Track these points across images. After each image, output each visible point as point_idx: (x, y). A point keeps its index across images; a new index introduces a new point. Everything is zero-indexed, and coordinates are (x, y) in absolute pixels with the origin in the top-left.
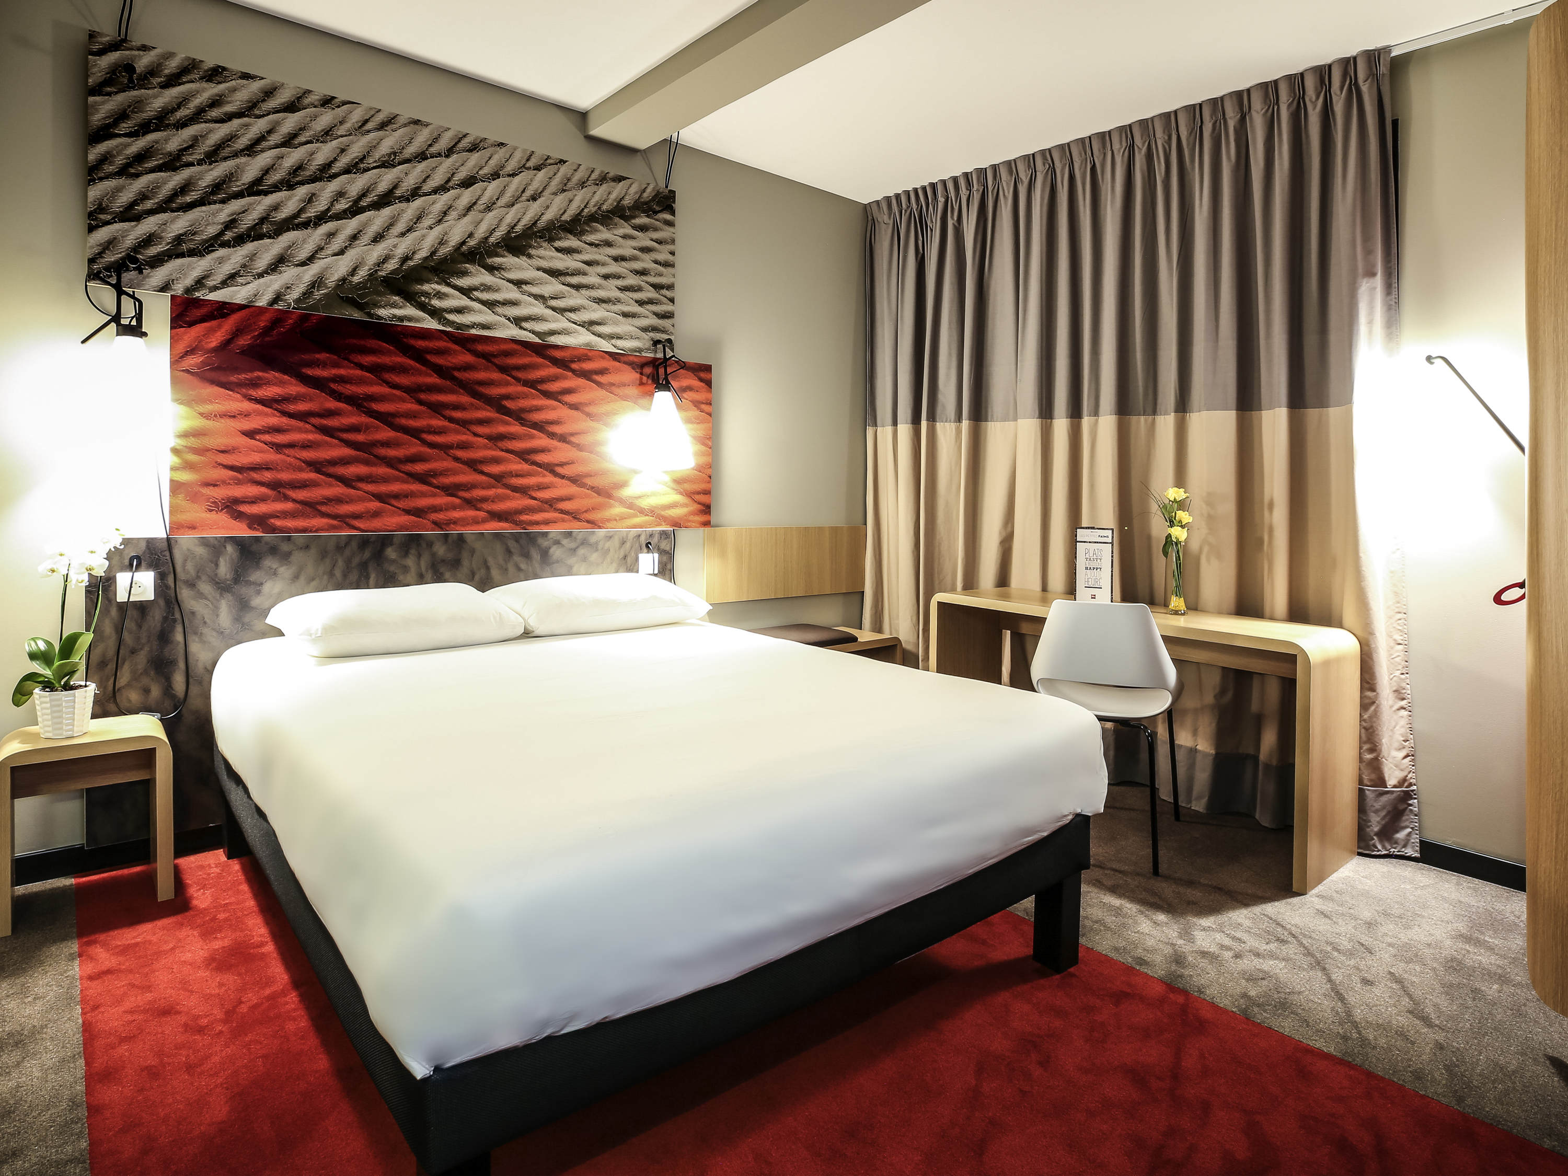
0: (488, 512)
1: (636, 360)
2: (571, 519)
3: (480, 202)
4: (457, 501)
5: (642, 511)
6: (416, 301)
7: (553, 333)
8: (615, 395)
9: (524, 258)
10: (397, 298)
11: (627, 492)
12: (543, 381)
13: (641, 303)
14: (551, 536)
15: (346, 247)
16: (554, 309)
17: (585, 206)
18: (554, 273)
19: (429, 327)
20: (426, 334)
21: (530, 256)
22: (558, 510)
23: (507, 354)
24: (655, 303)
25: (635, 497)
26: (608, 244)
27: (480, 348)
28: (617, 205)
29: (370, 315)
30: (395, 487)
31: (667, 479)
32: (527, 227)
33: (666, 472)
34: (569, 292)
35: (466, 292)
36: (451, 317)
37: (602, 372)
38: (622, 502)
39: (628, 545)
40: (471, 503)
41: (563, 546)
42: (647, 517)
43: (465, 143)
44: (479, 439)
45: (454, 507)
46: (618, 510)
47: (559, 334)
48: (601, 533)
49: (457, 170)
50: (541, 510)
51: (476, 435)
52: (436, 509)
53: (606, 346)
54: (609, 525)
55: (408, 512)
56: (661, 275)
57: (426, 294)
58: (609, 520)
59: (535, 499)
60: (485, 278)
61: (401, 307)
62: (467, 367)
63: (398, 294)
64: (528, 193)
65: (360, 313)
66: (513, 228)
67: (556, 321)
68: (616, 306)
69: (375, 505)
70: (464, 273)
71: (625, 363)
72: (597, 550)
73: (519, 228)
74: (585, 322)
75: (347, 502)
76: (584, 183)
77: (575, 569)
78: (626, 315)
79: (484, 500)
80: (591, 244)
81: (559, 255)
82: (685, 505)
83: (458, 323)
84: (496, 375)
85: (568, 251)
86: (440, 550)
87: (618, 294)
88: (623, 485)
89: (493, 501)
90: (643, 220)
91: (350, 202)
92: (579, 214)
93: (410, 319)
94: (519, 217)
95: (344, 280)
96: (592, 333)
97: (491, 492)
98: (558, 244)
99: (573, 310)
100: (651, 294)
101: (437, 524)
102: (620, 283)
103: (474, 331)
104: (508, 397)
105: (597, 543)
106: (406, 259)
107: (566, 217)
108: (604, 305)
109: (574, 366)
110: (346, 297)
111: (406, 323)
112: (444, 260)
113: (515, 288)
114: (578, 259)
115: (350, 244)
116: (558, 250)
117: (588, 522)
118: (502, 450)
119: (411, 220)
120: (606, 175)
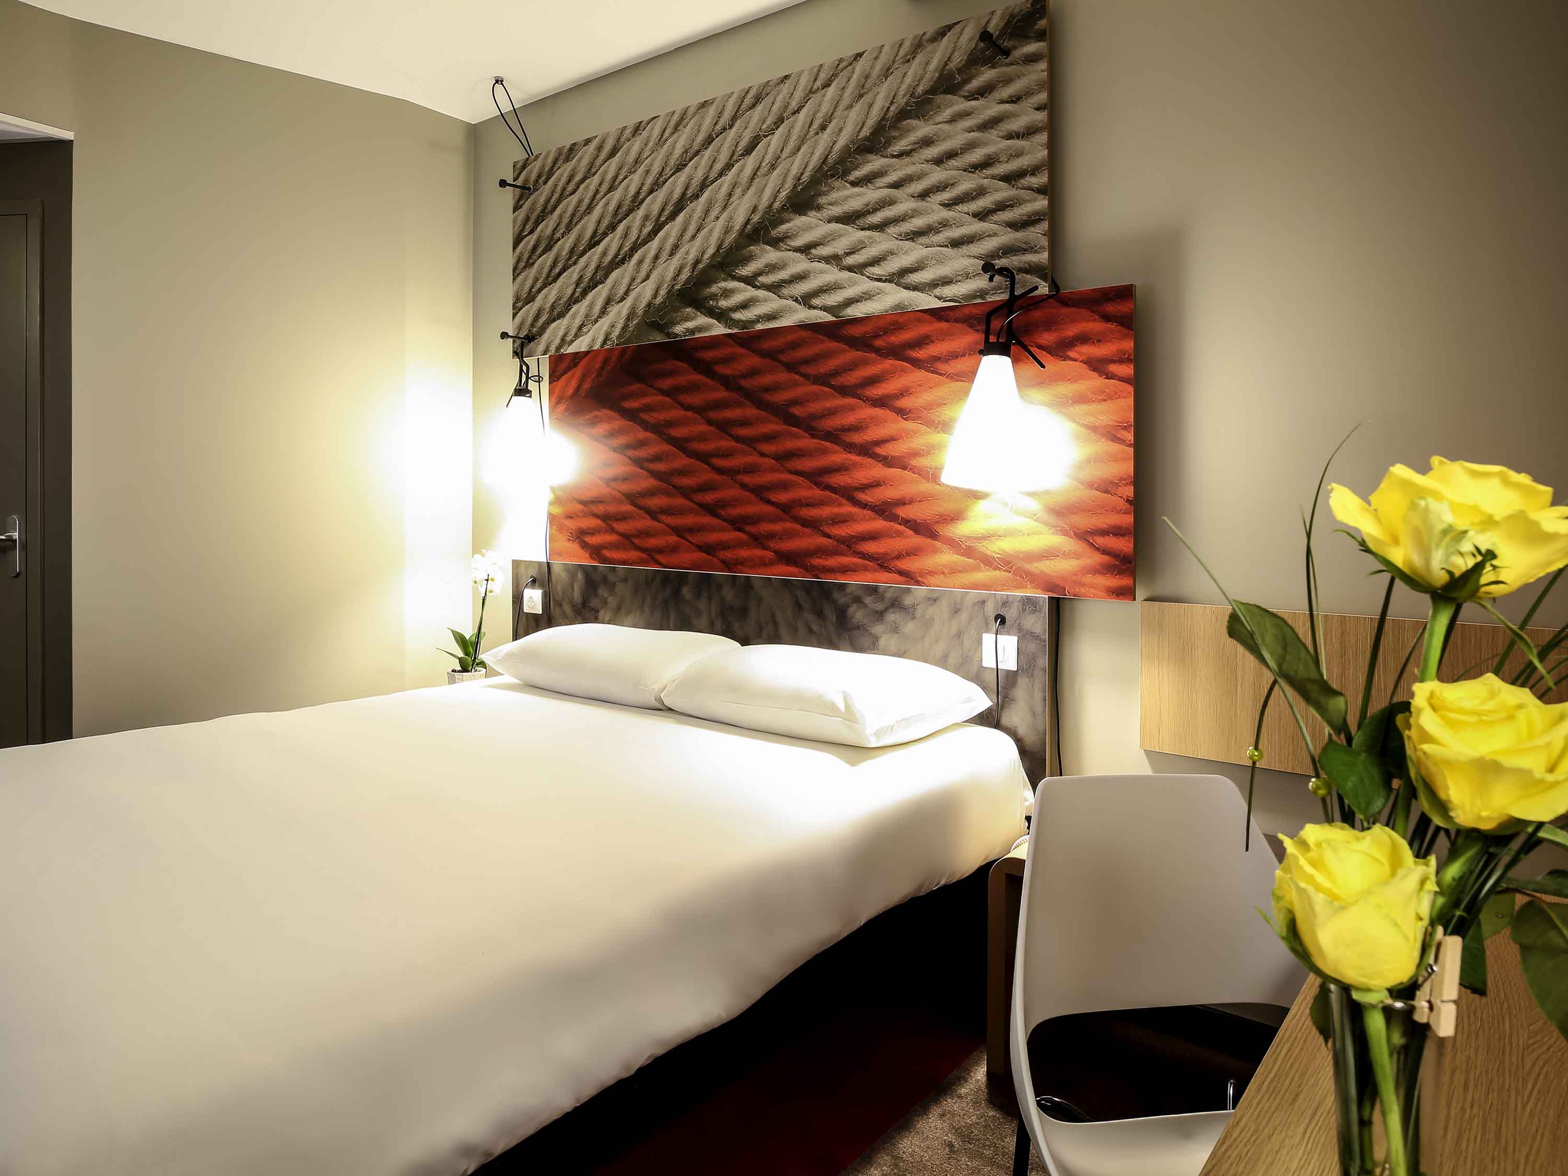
0: (775, 552)
1: (975, 311)
2: (876, 567)
3: (764, 164)
4: (744, 537)
5: (988, 562)
6: (705, 308)
7: (849, 302)
8: (941, 374)
9: (814, 213)
10: (689, 310)
11: (964, 529)
12: (837, 373)
13: (982, 216)
14: (849, 590)
15: (651, 270)
16: (850, 269)
17: (892, 103)
18: (849, 219)
19: (717, 334)
20: (715, 342)
21: (819, 208)
22: (859, 553)
23: (794, 346)
24: (1008, 206)
25: (976, 538)
26: (927, 142)
27: (766, 345)
28: (941, 75)
29: (668, 335)
30: (689, 520)
31: (1035, 506)
32: (815, 170)
33: (1032, 494)
34: (870, 237)
35: (750, 281)
36: (737, 316)
37: (920, 342)
38: (954, 544)
39: (964, 616)
40: (758, 540)
41: (866, 606)
42: (998, 573)
44: (766, 460)
45: (742, 544)
46: (946, 557)
47: (858, 301)
48: (920, 591)
49: (740, 137)
50: (835, 553)
51: (763, 455)
52: (723, 546)
53: (927, 301)
54: (932, 580)
55: (700, 548)
56: (1019, 154)
57: (714, 297)
58: (931, 573)
59: (829, 536)
60: (770, 255)
61: (693, 319)
62: (754, 372)
63: (690, 305)
64: (816, 125)
65: (662, 334)
66: (799, 179)
67: (854, 283)
68: (941, 235)
69: (673, 539)
70: (749, 259)
71: (957, 320)
72: (914, 618)
73: (805, 178)
74: (894, 274)
75: (653, 535)
76: (888, 69)
77: (882, 642)
78: (956, 243)
79: (771, 536)
80: (901, 155)
81: (857, 190)
82: (1077, 556)
83: (743, 321)
84: (782, 376)
85: (867, 180)
87: (945, 214)
88: (955, 517)
89: (780, 539)
90: (987, 75)
92: (883, 119)
93: (699, 329)
94: (806, 160)
95: (649, 305)
96: (905, 288)
97: (778, 527)
98: (856, 174)
99: (876, 261)
100: (1004, 192)
101: (727, 565)
102: (946, 196)
103: (759, 327)
104: (795, 402)
105: (914, 606)
106: (697, 262)
107: (866, 132)
108: (923, 240)
109: (879, 343)
110: (652, 321)
111: (697, 336)
112: (731, 250)
113: (802, 257)
114: (883, 185)
115: (653, 267)
116: (854, 184)
117: (901, 573)
118: (790, 472)
120: (921, 38)
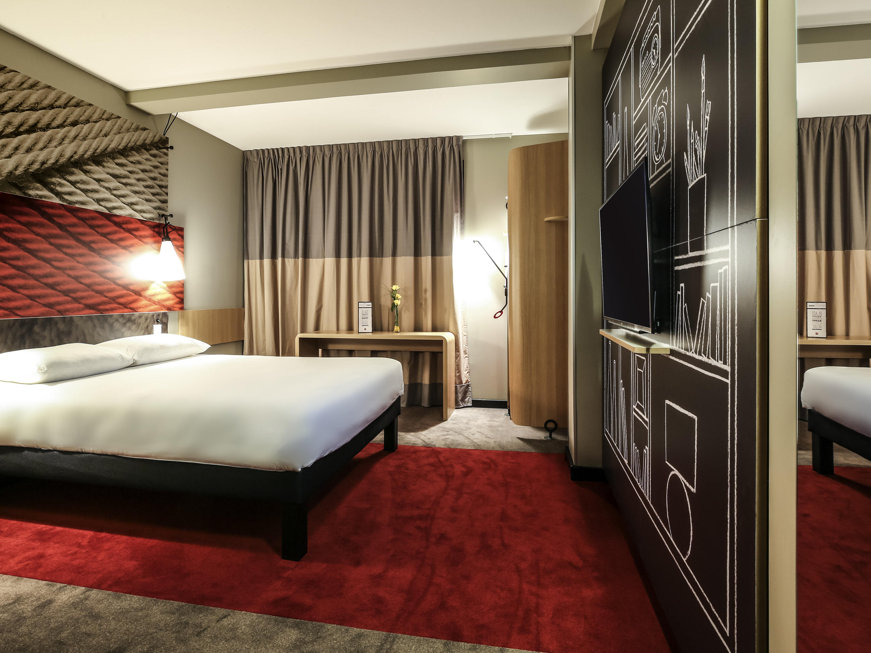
0: (85, 305)
1: (152, 224)
2: (123, 307)
3: (80, 135)
4: (69, 299)
5: (154, 303)
6: (48, 187)
7: (115, 208)
8: (142, 242)
9: (101, 167)
10: (39, 185)
11: (149, 293)
12: (110, 234)
13: (154, 194)
14: (114, 317)
15: (12, 154)
16: (115, 195)
17: (129, 142)
18: (115, 176)
19: (55, 202)
20: (53, 206)
21: (104, 166)
22: (117, 303)
23: (93, 218)
24: (159, 195)
25: (152, 296)
26: (139, 163)
27: (80, 214)
28: (143, 143)
29: (25, 193)
30: (38, 292)
31: (165, 285)
32: (102, 150)
33: (164, 282)
34: (122, 187)
35: (73, 183)
36: (66, 197)
37: (137, 230)
38: (145, 297)
39: (149, 320)
40: (76, 300)
41: (120, 322)
42: (157, 306)
43: (73, 102)
44: (80, 265)
45: (68, 302)
46: (144, 302)
47: (117, 209)
48: (137, 314)
49: (69, 116)
50: (109, 303)
51: (78, 262)
52: (59, 303)
53: (138, 216)
54: (140, 310)
55: (45, 305)
56: (162, 180)
57: (54, 184)
58: (140, 308)
59: (106, 297)
60: (82, 177)
61: (41, 190)
62: (74, 225)
63: (39, 183)
64: (103, 132)
65: (20, 192)
66: (96, 150)
67: (116, 202)
68: (143, 195)
69: (28, 302)
70: (72, 173)
71: (147, 225)
72: (135, 324)
73: (98, 151)
74: (129, 203)
75: (13, 301)
76: (128, 130)
77: (125, 334)
78: (147, 200)
79: (83, 298)
80: (132, 162)
81: (117, 167)
82: (173, 299)
83: (69, 201)
84: (88, 230)
85: (121, 165)
86: (62, 326)
87: (143, 189)
88: (146, 289)
89: (87, 299)
90: (154, 152)
91: (14, 128)
92: (126, 146)
93: (45, 197)
94: (99, 145)
95: (11, 173)
96: (133, 210)
97: (85, 294)
98: (117, 161)
99: (124, 196)
100: (157, 190)
101: (60, 312)
102: (145, 183)
103: (77, 206)
104: (93, 242)
105: (135, 320)
106: (43, 163)
107: (121, 147)
108: (137, 195)
109: (124, 226)
110: (12, 182)
111: (43, 199)
112: (63, 165)
113: (97, 183)
114: (126, 170)
115: (14, 152)
116: (117, 164)
117: (131, 309)
118: (91, 271)
119: (46, 141)
120: (138, 126)
